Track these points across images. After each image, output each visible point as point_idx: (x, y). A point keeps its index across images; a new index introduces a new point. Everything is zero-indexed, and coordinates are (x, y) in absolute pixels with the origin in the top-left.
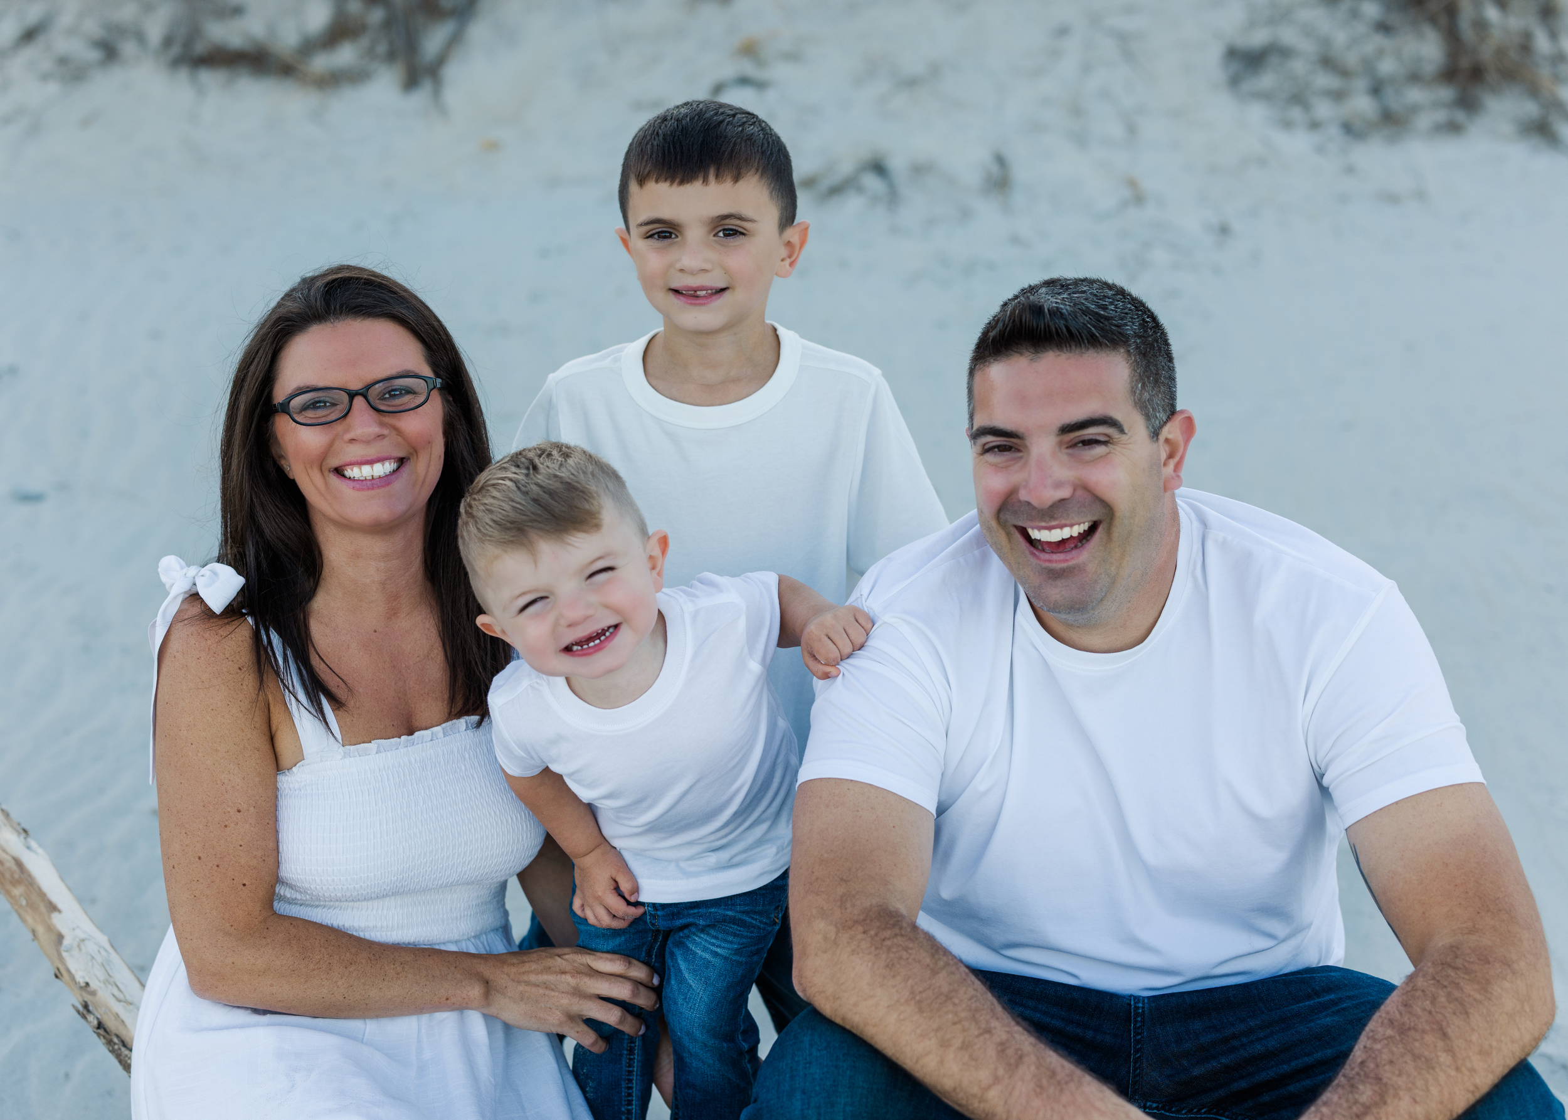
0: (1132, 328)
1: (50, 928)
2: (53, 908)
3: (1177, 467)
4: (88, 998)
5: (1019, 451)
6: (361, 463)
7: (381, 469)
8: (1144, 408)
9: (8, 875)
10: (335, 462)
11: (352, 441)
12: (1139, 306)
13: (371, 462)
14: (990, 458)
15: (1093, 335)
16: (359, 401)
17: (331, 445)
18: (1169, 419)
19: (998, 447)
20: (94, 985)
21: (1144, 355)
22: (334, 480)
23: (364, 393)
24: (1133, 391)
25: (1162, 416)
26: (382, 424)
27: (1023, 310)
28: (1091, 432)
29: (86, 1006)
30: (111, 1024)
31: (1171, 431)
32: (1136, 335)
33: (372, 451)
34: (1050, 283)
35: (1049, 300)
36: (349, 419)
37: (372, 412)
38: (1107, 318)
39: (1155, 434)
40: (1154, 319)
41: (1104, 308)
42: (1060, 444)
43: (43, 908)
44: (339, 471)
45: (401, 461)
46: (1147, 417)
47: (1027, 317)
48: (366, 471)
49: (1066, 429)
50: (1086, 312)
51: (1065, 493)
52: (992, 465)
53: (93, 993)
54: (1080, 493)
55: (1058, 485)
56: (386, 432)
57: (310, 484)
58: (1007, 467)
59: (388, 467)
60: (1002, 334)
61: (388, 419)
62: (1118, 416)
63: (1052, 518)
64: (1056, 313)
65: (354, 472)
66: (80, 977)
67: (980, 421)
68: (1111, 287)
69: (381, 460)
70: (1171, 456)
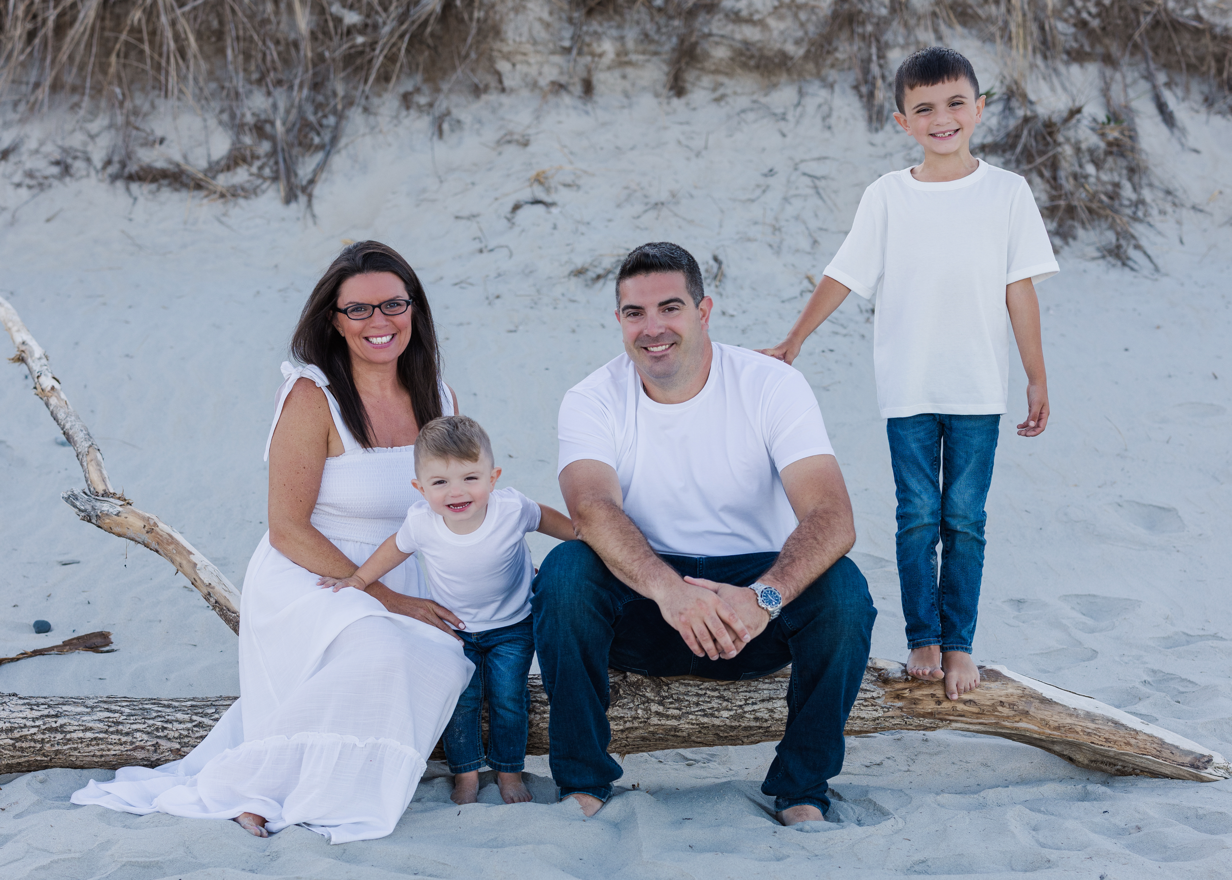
0: (685, 262)
1: (190, 561)
2: (191, 553)
3: (707, 320)
4: (210, 590)
5: (642, 315)
6: (376, 337)
7: (385, 339)
8: (693, 295)
9: (165, 541)
10: (366, 335)
11: (373, 327)
12: (686, 253)
13: (381, 336)
14: (629, 319)
15: (670, 265)
16: (377, 310)
17: (364, 328)
18: (702, 299)
19: (633, 313)
20: (213, 584)
21: (690, 273)
22: (364, 341)
23: (379, 306)
24: (687, 288)
25: (699, 298)
26: (387, 320)
27: (640, 256)
28: (671, 305)
29: (209, 594)
30: (222, 601)
31: (703, 305)
32: (686, 265)
33: (382, 332)
34: (648, 245)
35: (651, 251)
36: (372, 318)
37: (383, 315)
38: (675, 258)
39: (697, 306)
40: (692, 258)
41: (673, 254)
42: (659, 310)
43: (185, 553)
44: (367, 339)
45: (394, 335)
46: (694, 299)
47: (643, 258)
48: (378, 340)
49: (661, 304)
50: (666, 255)
51: (662, 330)
52: (632, 322)
53: (213, 588)
54: (668, 331)
55: (660, 327)
56: (388, 323)
57: (354, 344)
58: (637, 322)
59: (387, 338)
60: (633, 266)
61: (390, 318)
62: (682, 298)
63: (658, 341)
64: (654, 256)
65: (374, 340)
66: (206, 581)
67: (625, 303)
68: (674, 245)
69: (385, 335)
70: (704, 316)
